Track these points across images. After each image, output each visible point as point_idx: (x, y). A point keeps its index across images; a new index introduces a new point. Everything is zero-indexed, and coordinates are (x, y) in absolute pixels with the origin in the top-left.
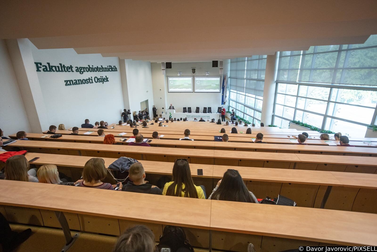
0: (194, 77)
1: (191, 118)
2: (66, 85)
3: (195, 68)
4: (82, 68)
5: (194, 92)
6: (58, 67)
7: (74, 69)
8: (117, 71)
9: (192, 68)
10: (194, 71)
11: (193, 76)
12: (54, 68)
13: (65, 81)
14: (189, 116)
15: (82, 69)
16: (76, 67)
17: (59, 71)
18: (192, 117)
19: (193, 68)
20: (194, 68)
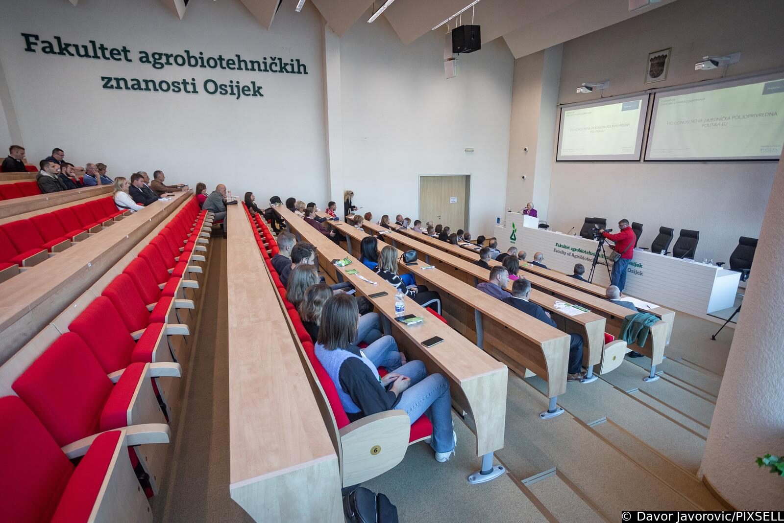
0: (652, 96)
1: (569, 254)
2: (105, 86)
3: (665, 53)
4: (160, 55)
5: (643, 158)
6: (85, 47)
7: (134, 55)
8: (306, 73)
9: (653, 56)
10: (658, 66)
11: (649, 92)
12: (72, 50)
13: (103, 79)
14: (565, 247)
15: (160, 58)
16: (141, 52)
17: (87, 55)
18: (572, 252)
19: (657, 55)
20: (661, 54)
